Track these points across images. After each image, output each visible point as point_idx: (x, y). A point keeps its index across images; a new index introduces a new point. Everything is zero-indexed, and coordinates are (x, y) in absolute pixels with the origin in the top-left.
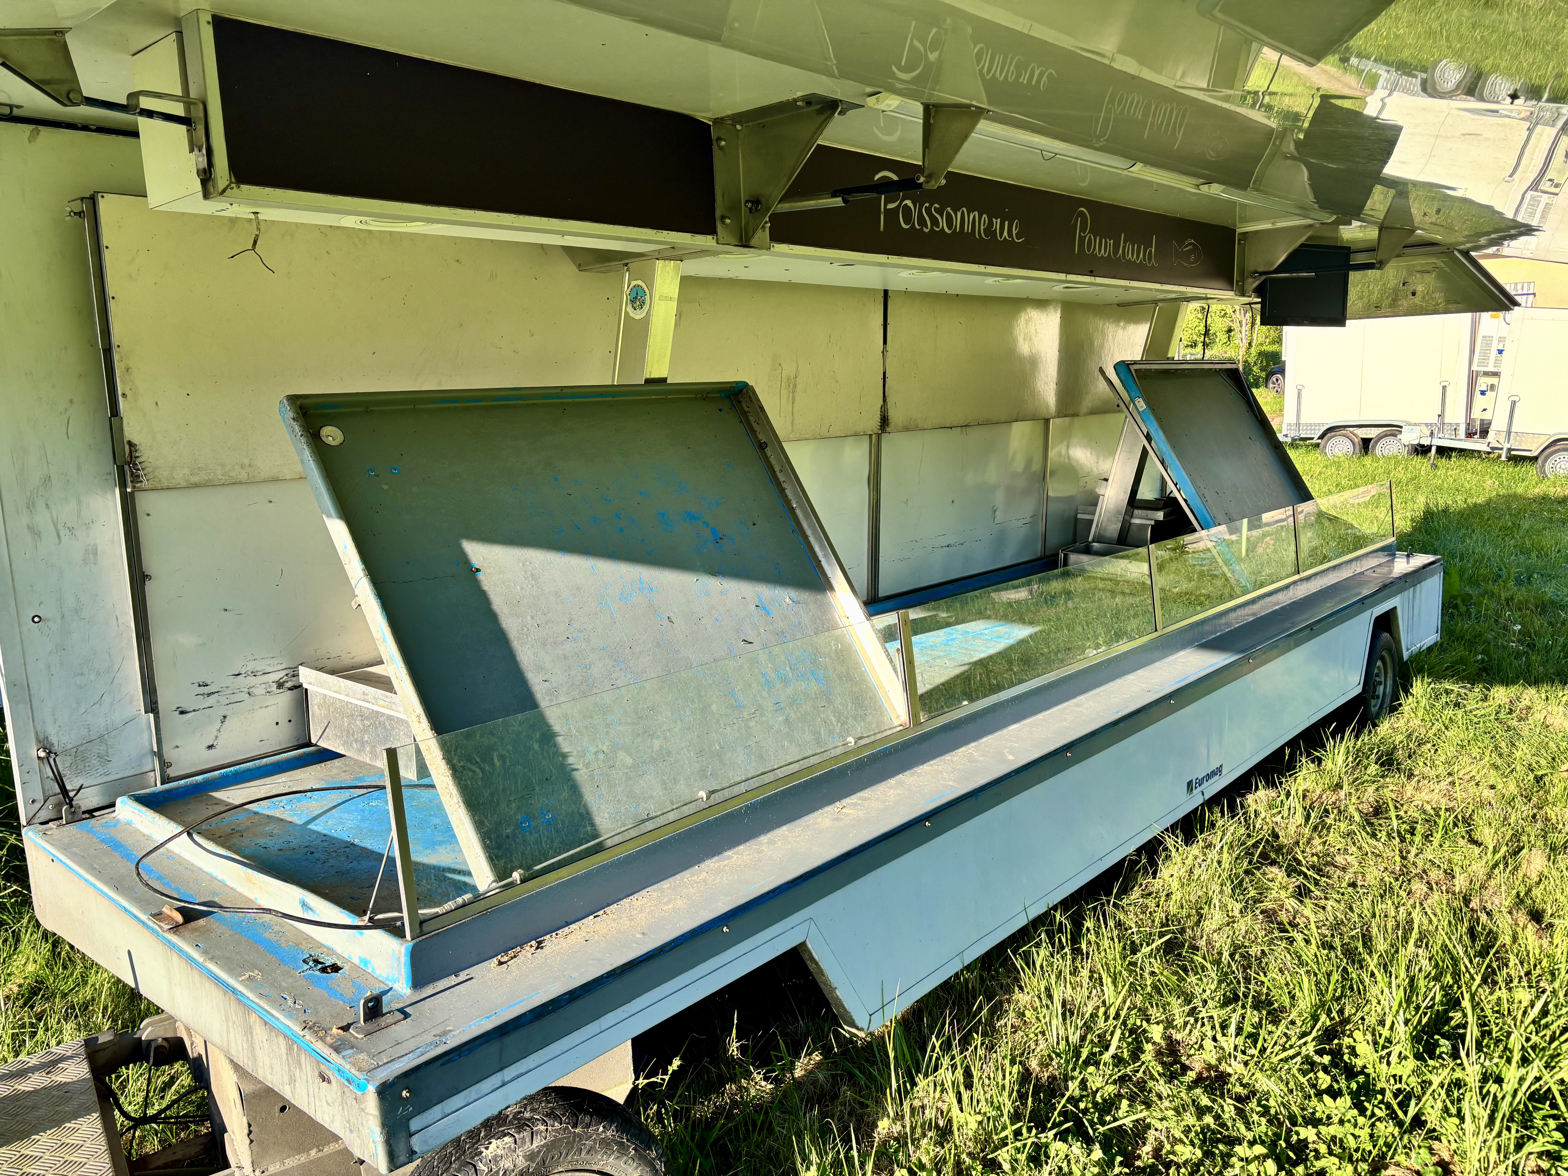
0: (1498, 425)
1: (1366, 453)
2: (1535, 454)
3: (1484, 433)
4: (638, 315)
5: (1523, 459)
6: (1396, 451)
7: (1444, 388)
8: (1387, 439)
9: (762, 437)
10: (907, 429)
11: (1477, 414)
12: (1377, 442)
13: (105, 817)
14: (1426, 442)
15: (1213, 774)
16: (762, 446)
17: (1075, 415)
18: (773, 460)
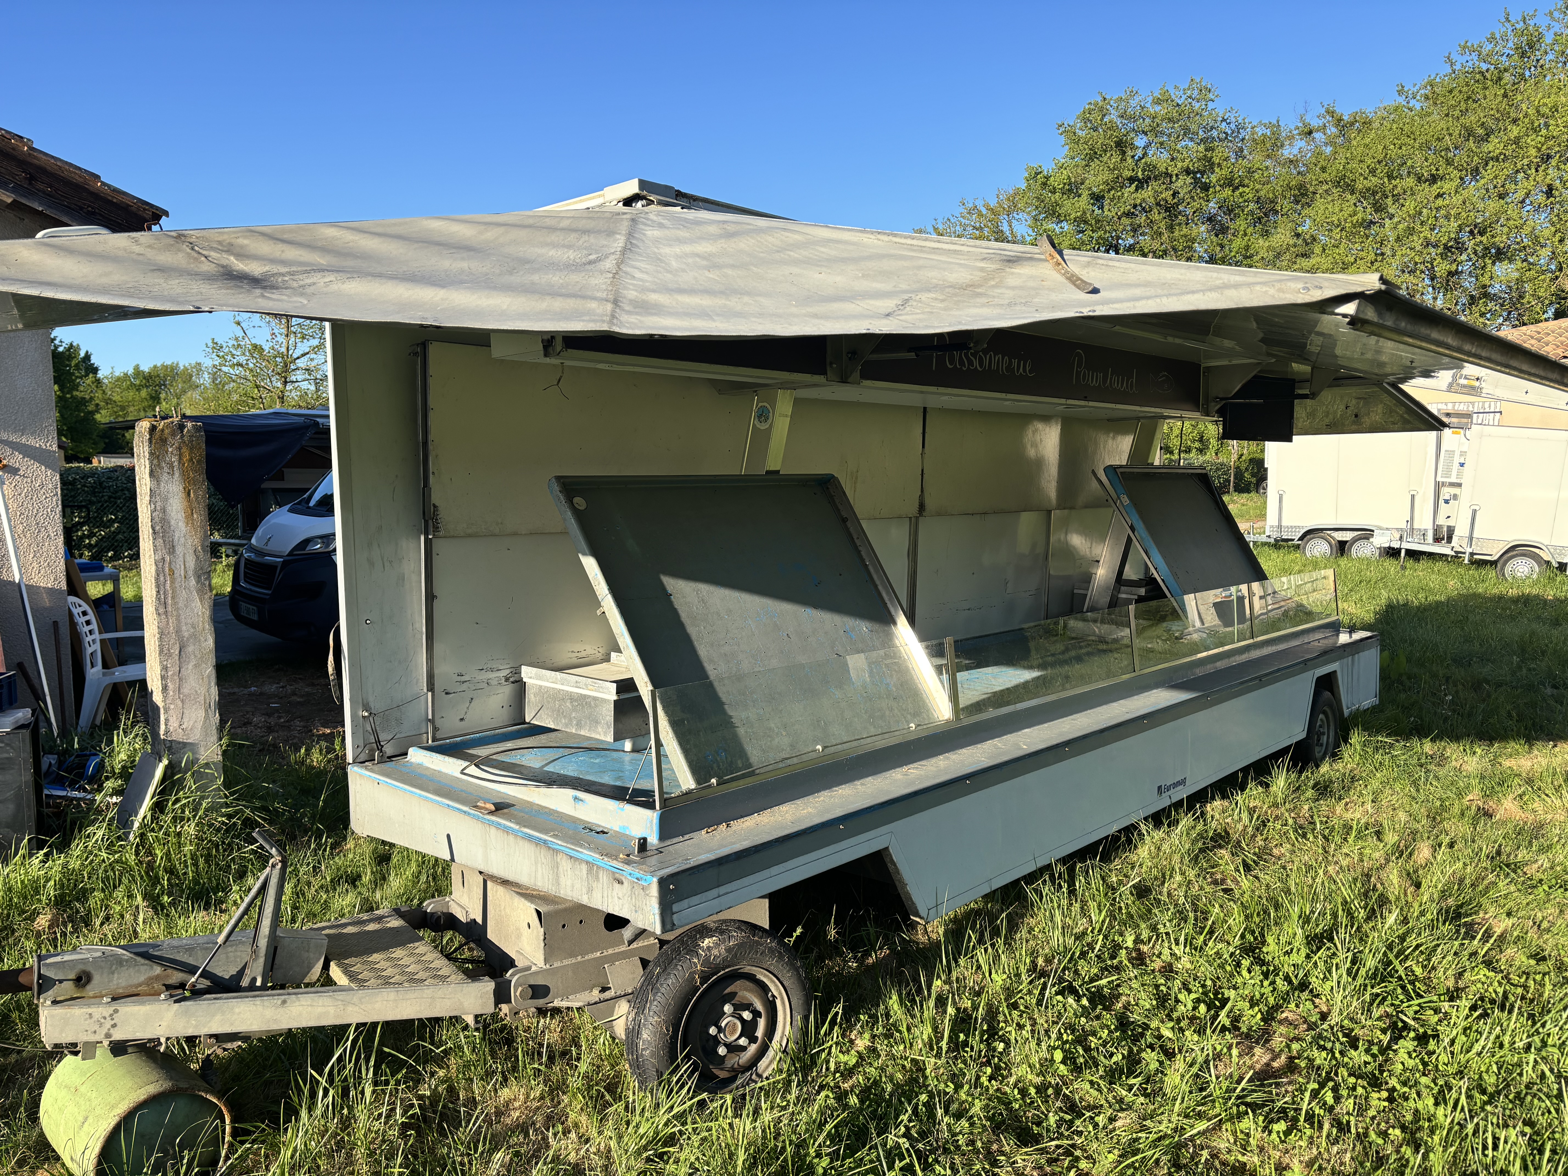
0: (1462, 531)
1: (1342, 555)
2: (1495, 558)
3: (1450, 539)
4: (763, 426)
5: (1484, 563)
6: (1369, 554)
7: (1413, 496)
8: (1362, 542)
9: (844, 514)
10: (939, 514)
11: (1441, 521)
12: (1352, 545)
13: (401, 760)
14: (1396, 545)
15: (1178, 784)
16: (844, 520)
17: (1072, 508)
18: (851, 529)
